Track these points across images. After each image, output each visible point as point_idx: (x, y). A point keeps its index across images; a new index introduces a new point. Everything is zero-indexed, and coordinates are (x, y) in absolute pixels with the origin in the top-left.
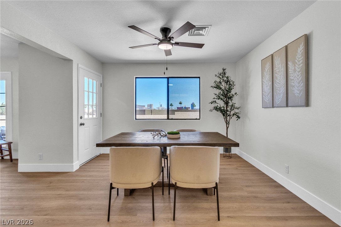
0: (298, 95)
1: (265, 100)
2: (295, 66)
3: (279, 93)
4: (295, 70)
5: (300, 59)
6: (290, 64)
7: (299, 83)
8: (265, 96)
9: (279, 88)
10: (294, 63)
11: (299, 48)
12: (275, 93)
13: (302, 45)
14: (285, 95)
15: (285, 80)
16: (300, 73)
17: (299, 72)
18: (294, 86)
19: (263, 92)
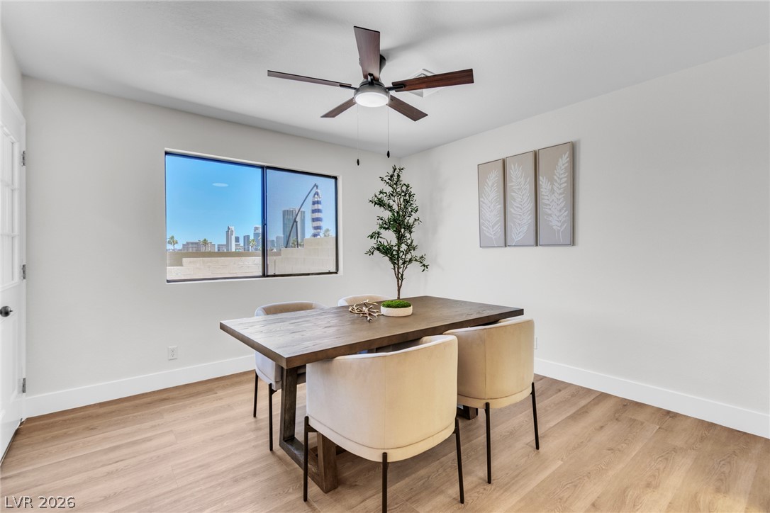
0: (559, 228)
1: (488, 234)
2: (552, 184)
3: (519, 224)
4: (552, 191)
5: (563, 176)
6: (543, 181)
7: (560, 211)
8: (487, 228)
9: (520, 215)
10: (551, 180)
11: (560, 160)
12: (509, 223)
13: (567, 155)
14: (533, 228)
15: (533, 204)
16: (561, 196)
17: (561, 194)
18: (550, 215)
19: (481, 221)
